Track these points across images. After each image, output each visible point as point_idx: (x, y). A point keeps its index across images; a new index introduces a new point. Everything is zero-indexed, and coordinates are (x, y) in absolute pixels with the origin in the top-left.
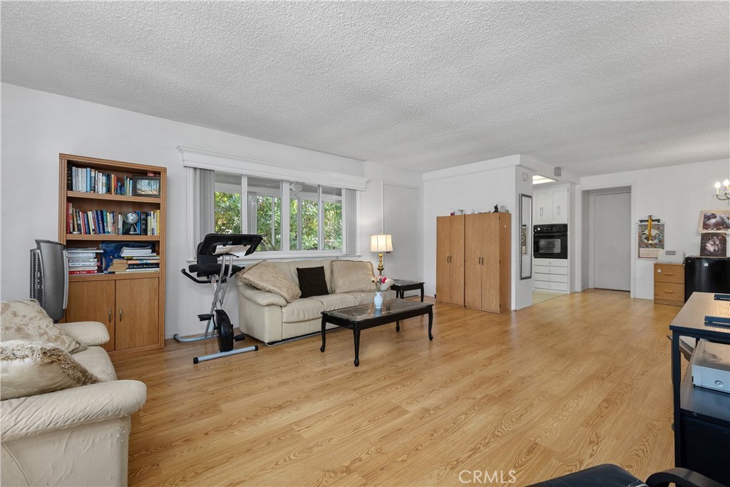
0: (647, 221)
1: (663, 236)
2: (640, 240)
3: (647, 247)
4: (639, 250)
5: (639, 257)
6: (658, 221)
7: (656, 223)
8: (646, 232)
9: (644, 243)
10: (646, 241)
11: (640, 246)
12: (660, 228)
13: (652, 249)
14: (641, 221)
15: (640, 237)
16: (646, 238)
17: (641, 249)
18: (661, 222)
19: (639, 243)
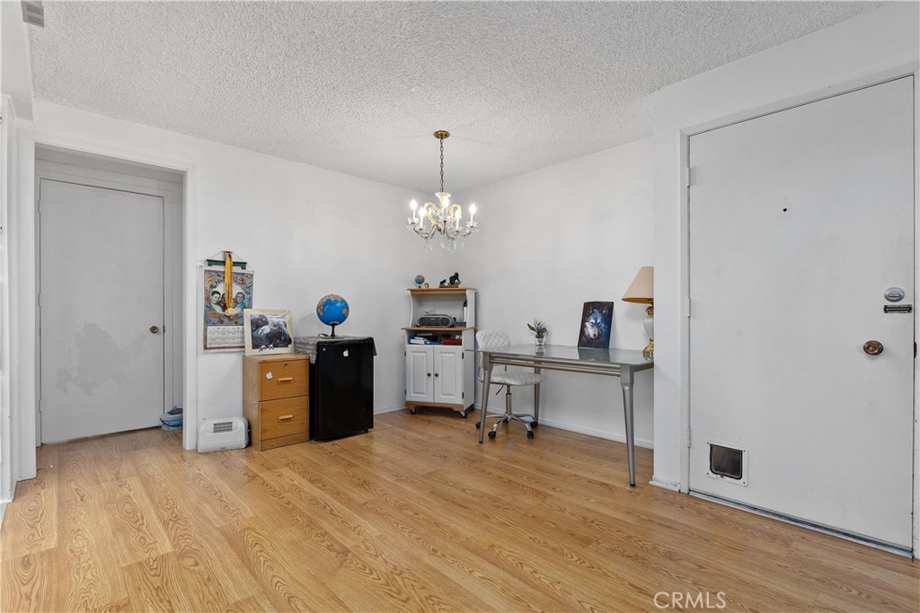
0: (223, 263)
2: (208, 307)
3: (222, 322)
4: (205, 330)
5: (206, 348)
6: (243, 265)
7: (238, 269)
8: (221, 288)
10: (218, 309)
11: (207, 322)
12: (246, 281)
13: (231, 328)
14: (211, 262)
15: (208, 299)
16: (218, 303)
17: (210, 328)
18: (248, 270)
19: (206, 315)
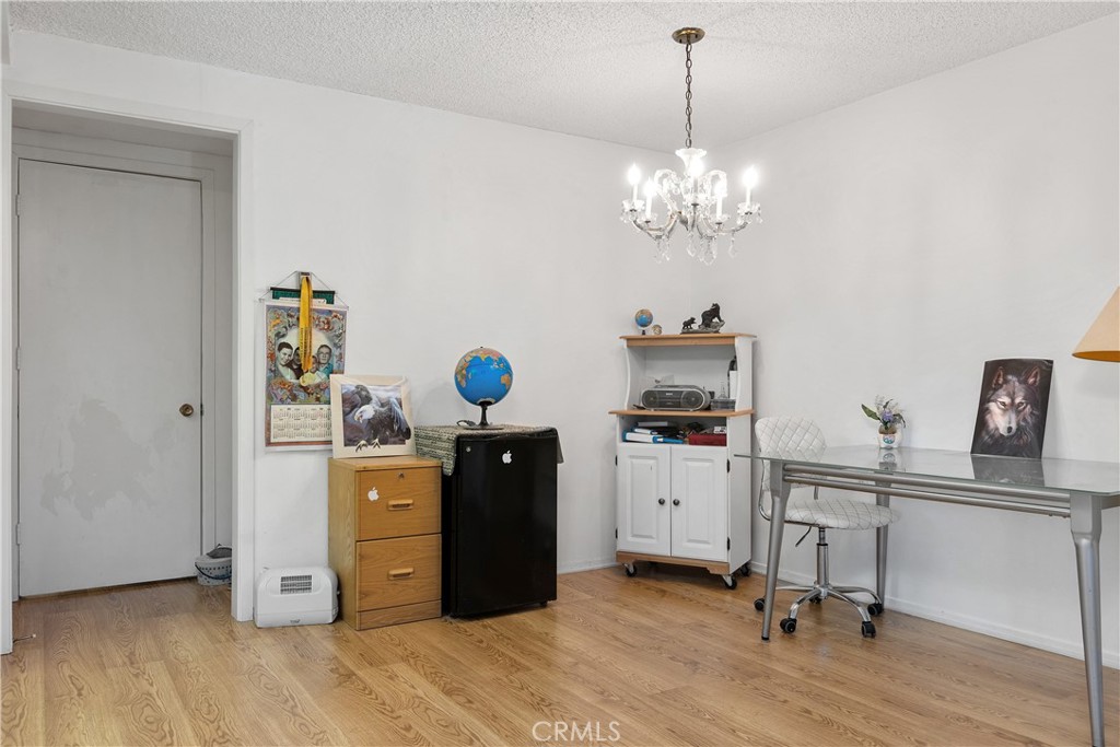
0: (296, 293)
1: (341, 357)
3: (294, 398)
4: (268, 411)
5: (269, 443)
6: (329, 296)
7: (320, 304)
8: (293, 338)
9: (283, 384)
10: (289, 375)
11: (271, 398)
12: (333, 324)
13: (309, 408)
14: (277, 292)
15: (272, 357)
16: (289, 365)
17: (276, 409)
18: (338, 304)
19: (269, 384)
